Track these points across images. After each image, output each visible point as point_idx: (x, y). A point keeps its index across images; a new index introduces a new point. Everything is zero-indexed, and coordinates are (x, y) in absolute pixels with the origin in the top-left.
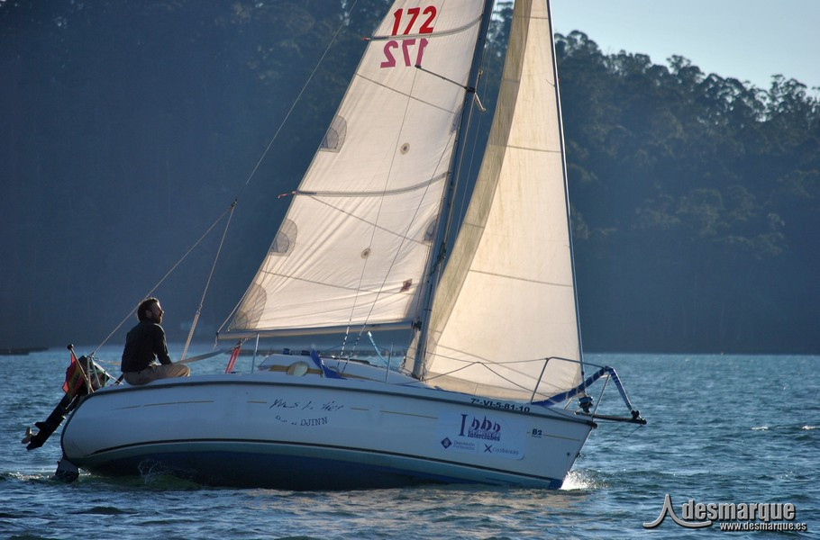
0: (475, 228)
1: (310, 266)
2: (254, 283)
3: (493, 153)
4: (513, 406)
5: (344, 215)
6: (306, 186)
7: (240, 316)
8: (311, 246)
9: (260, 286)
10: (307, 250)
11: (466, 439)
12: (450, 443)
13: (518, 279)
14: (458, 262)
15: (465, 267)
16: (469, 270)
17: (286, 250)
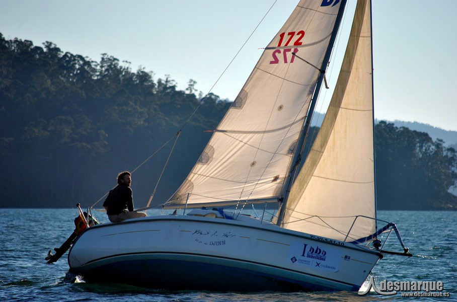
0: (318, 152)
1: (220, 171)
2: (187, 179)
3: (332, 111)
4: (335, 242)
5: (242, 144)
6: (221, 127)
7: (177, 197)
8: (221, 160)
9: (190, 181)
10: (219, 162)
11: (305, 258)
12: (296, 260)
13: (341, 181)
14: (306, 171)
15: (310, 174)
16: (312, 176)
17: (207, 162)
